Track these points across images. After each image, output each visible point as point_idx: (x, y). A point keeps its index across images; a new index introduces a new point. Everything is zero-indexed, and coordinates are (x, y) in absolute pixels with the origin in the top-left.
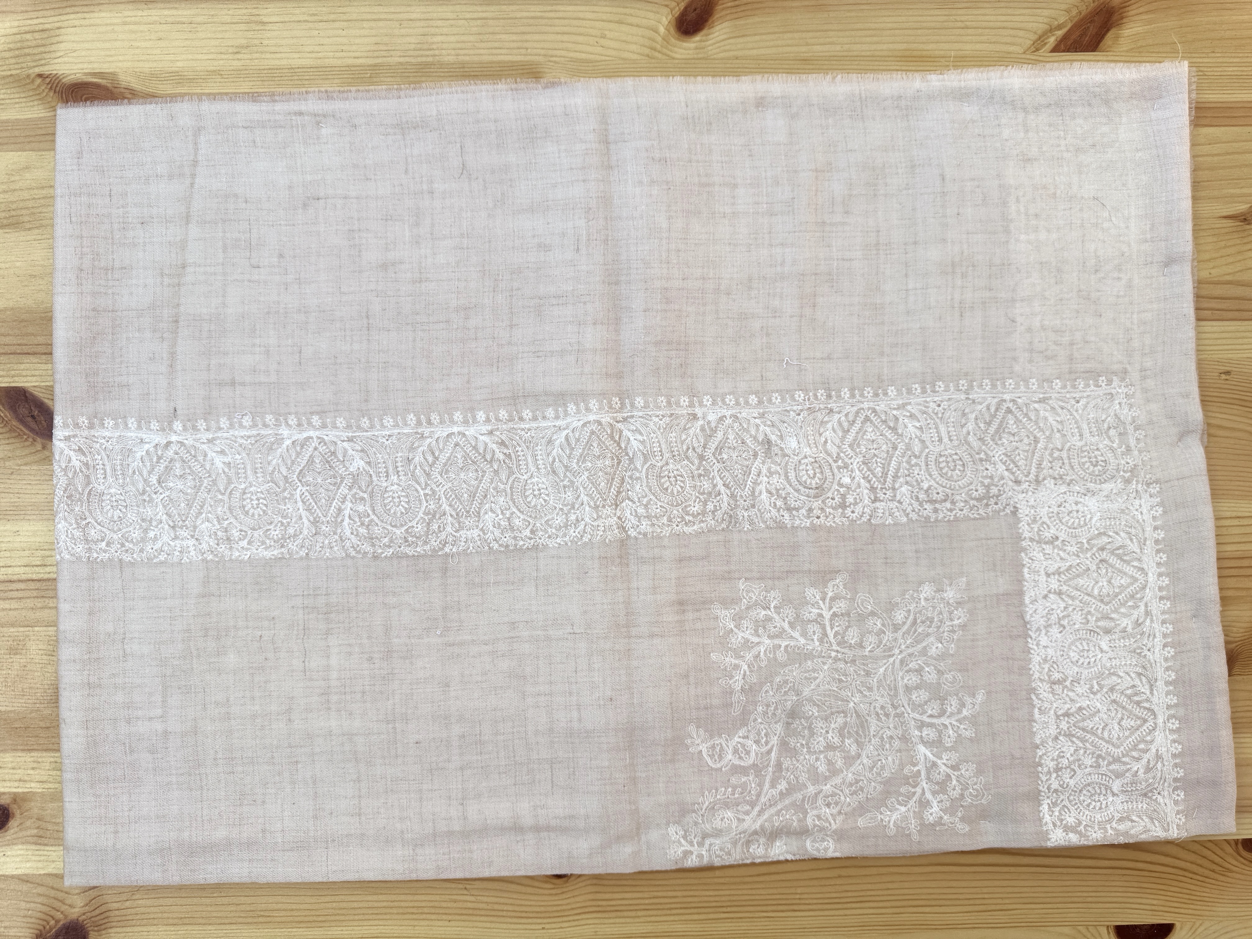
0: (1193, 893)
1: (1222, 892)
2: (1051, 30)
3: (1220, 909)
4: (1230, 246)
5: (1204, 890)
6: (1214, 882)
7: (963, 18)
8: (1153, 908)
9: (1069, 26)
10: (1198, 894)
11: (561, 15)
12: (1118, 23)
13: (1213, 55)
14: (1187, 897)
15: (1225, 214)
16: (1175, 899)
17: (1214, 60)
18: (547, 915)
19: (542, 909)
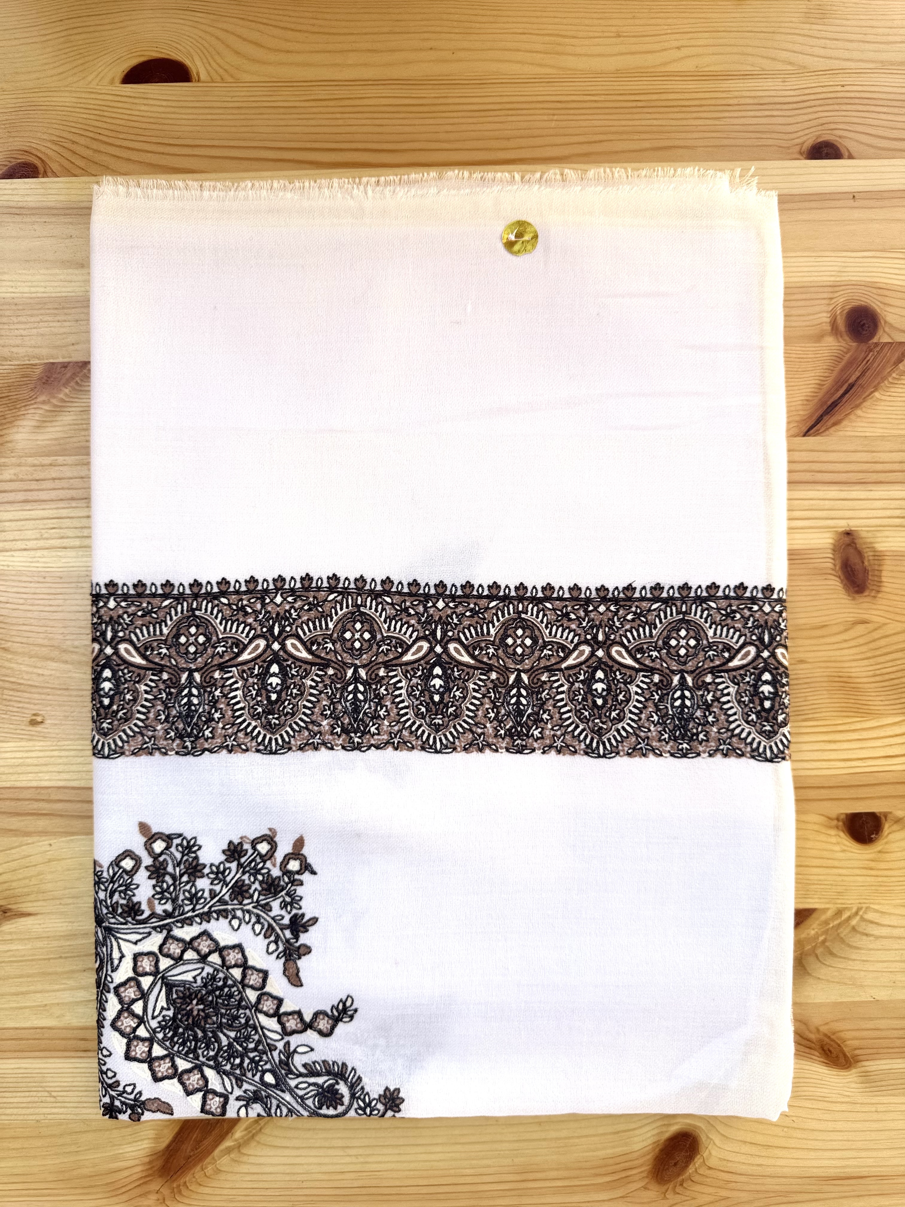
0: (98, 118)
1: (65, 118)
2: (239, 1147)
3: (67, 100)
4: (24, 878)
5: (84, 121)
6: (73, 130)
7: (348, 1160)
8: (145, 102)
9: (217, 1152)
10: (92, 117)
11: (838, 1154)
12: (155, 1155)
13: (38, 1117)
14: (106, 114)
15: (32, 918)
16: (120, 111)
17: (37, 1111)
18: (839, 101)
19: (844, 107)
